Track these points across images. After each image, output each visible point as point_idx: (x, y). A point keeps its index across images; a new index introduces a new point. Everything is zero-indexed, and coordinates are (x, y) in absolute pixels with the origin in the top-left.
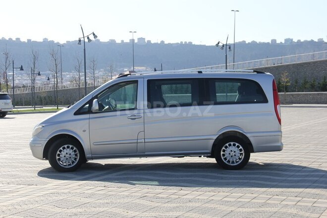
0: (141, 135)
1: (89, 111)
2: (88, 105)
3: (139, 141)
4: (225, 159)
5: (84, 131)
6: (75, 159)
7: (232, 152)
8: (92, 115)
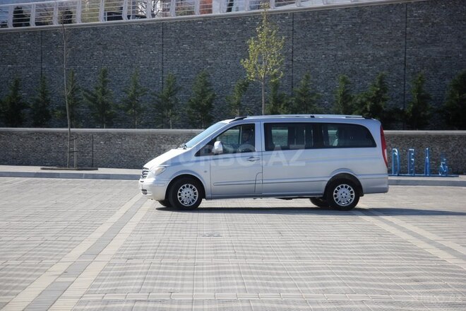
0: (259, 177)
3: (257, 182)
4: (337, 199)
5: (206, 172)
6: (195, 197)
7: (344, 194)
8: (212, 157)
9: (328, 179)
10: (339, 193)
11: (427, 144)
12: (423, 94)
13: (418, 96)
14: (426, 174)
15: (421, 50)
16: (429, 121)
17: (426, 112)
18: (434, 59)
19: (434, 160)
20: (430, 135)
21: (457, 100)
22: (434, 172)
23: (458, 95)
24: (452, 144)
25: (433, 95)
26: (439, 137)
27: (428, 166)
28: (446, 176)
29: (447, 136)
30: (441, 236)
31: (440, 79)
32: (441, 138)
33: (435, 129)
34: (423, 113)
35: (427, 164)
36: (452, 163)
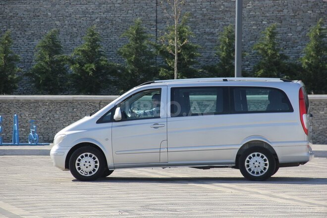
1: (112, 120)
2: (110, 113)
3: (161, 150)
4: (250, 170)
5: (107, 140)
7: (257, 163)
9: (239, 147)
10: (251, 163)
11: (15, 109)
12: (10, 55)
13: (5, 57)
14: (15, 142)
15: (6, 6)
16: (17, 85)
17: (13, 75)
18: (21, 17)
19: (23, 127)
20: (18, 100)
21: (46, 63)
22: (23, 141)
23: (48, 57)
24: (42, 110)
25: (20, 56)
26: (28, 102)
27: (16, 134)
28: (37, 145)
29: (37, 101)
30: (27, 210)
31: (28, 39)
32: (31, 103)
33: (24, 94)
34: (10, 76)
35: (15, 131)
36: (42, 131)
